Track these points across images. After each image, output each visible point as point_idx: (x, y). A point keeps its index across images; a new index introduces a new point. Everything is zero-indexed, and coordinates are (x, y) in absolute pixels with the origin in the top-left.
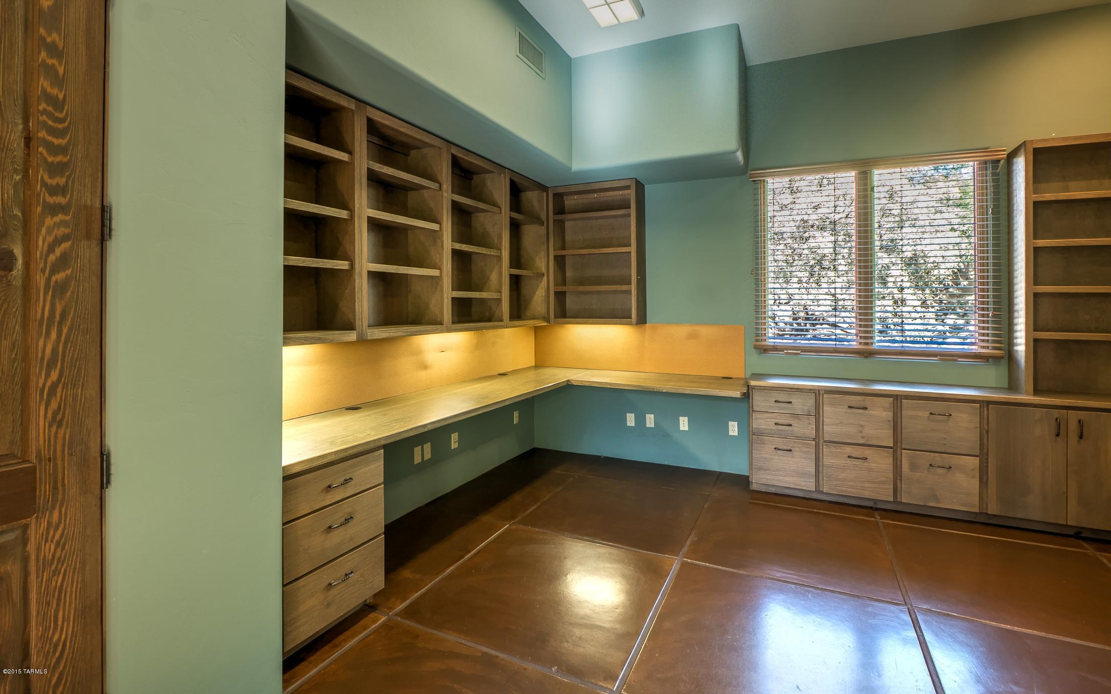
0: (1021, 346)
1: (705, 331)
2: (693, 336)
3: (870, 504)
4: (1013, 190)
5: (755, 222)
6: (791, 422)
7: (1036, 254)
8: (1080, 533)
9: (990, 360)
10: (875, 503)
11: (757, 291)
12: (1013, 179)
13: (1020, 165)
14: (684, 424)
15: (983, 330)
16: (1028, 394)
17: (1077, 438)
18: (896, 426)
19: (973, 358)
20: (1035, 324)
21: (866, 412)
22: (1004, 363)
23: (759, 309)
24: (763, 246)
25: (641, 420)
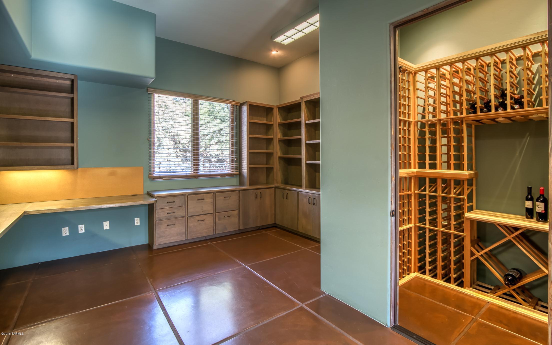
0: (245, 170)
1: (120, 171)
2: (112, 174)
3: (204, 239)
4: (242, 117)
5: (149, 114)
6: (174, 211)
7: (250, 139)
8: (259, 228)
9: (235, 175)
10: (206, 238)
11: (150, 149)
12: (242, 113)
13: (245, 109)
14: (106, 225)
15: (233, 165)
16: (248, 186)
17: (260, 198)
18: (214, 204)
19: (231, 176)
20: (250, 162)
21: (204, 200)
22: (238, 176)
23: (151, 158)
24: (152, 127)
25: (73, 230)
